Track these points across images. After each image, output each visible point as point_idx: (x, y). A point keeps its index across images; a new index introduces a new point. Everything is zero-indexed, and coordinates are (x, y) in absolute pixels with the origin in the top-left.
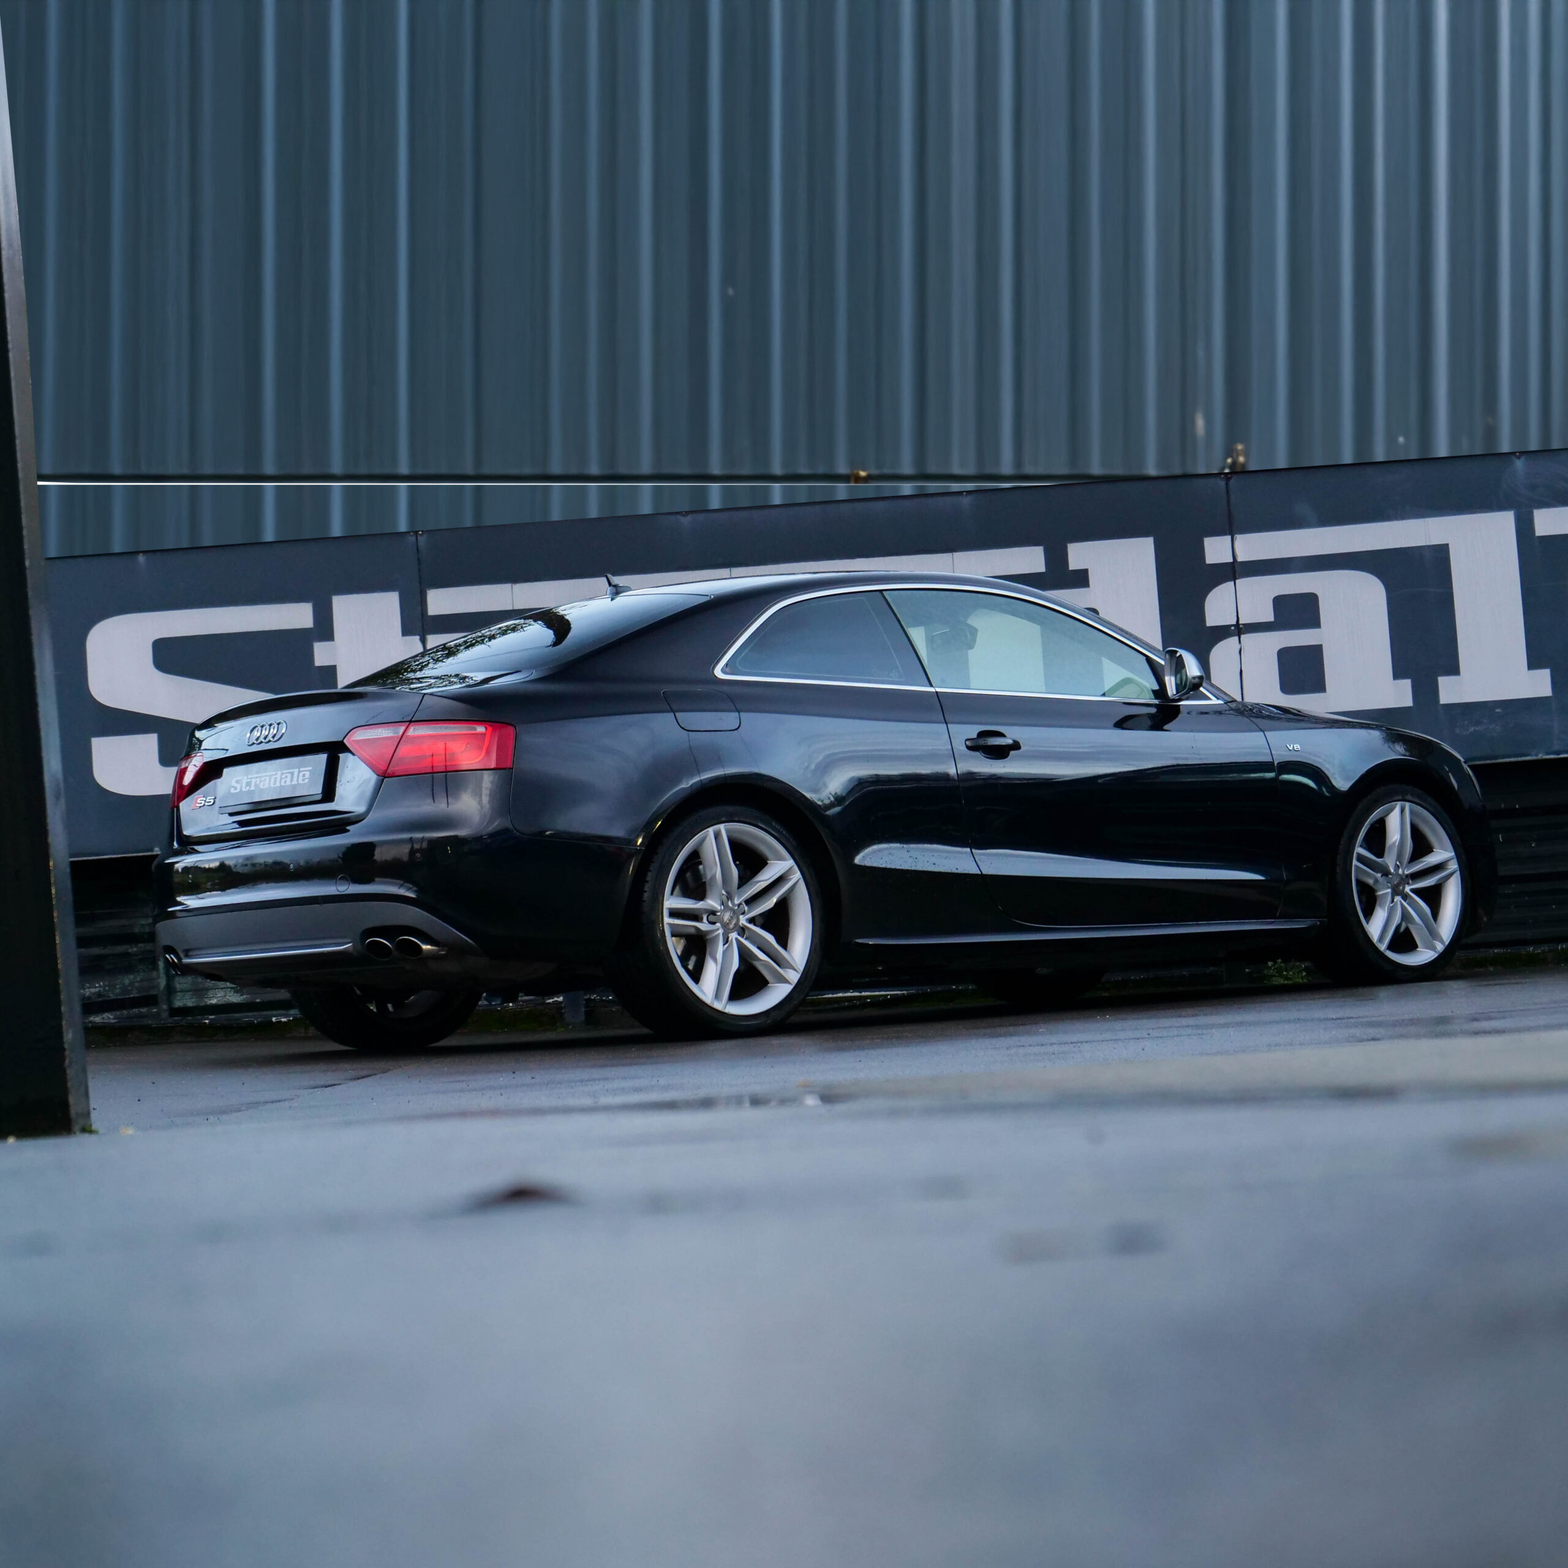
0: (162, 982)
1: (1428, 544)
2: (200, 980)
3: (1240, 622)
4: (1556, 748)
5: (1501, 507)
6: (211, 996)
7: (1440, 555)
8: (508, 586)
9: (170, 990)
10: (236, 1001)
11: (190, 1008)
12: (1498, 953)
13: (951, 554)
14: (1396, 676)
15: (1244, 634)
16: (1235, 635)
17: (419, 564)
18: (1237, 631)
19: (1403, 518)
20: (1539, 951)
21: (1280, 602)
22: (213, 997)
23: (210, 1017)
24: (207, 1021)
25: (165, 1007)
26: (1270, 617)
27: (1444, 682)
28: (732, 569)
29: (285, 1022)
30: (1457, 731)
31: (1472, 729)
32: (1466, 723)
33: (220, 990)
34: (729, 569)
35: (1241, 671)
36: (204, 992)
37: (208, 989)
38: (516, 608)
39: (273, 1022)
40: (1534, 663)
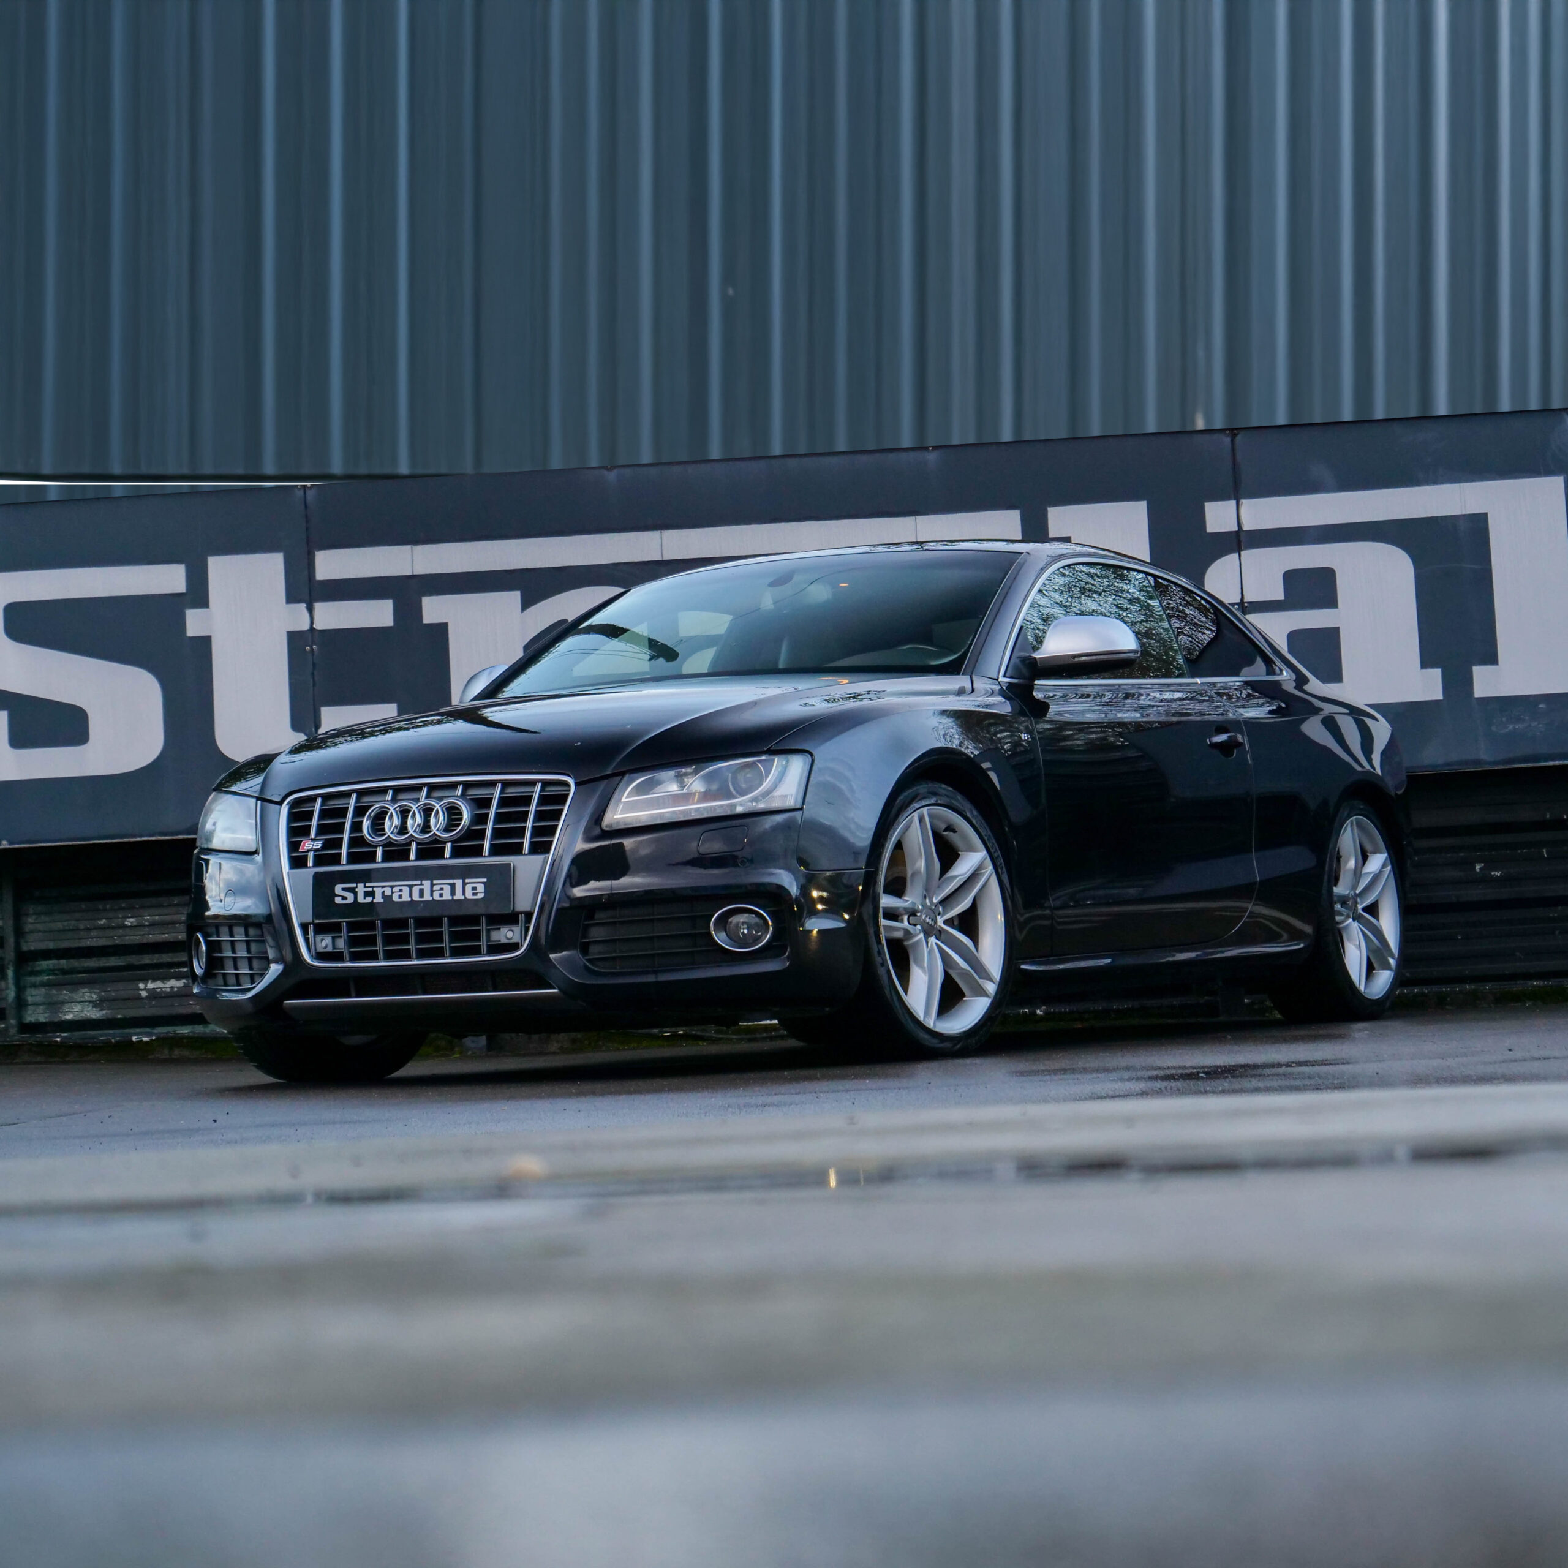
0: (11, 994)
1: (1464, 513)
2: (54, 992)
3: (1245, 600)
5: (1548, 472)
6: (67, 1010)
7: (1478, 525)
8: (407, 548)
9: (21, 1003)
10: (94, 1017)
11: (44, 1024)
12: (1539, 987)
13: (914, 517)
14: (1426, 662)
15: (1250, 613)
17: (307, 522)
18: (1241, 611)
19: (1435, 482)
21: (1290, 577)
22: (69, 1011)
23: (63, 1035)
24: (58, 1039)
25: (13, 1022)
26: (1280, 595)
27: (1479, 672)
28: (663, 531)
29: (147, 1042)
30: (1494, 728)
31: (1511, 727)
32: (1504, 719)
33: (77, 1004)
34: (659, 532)
36: (59, 1006)
37: (63, 1003)
38: (416, 573)
39: (132, 1041)
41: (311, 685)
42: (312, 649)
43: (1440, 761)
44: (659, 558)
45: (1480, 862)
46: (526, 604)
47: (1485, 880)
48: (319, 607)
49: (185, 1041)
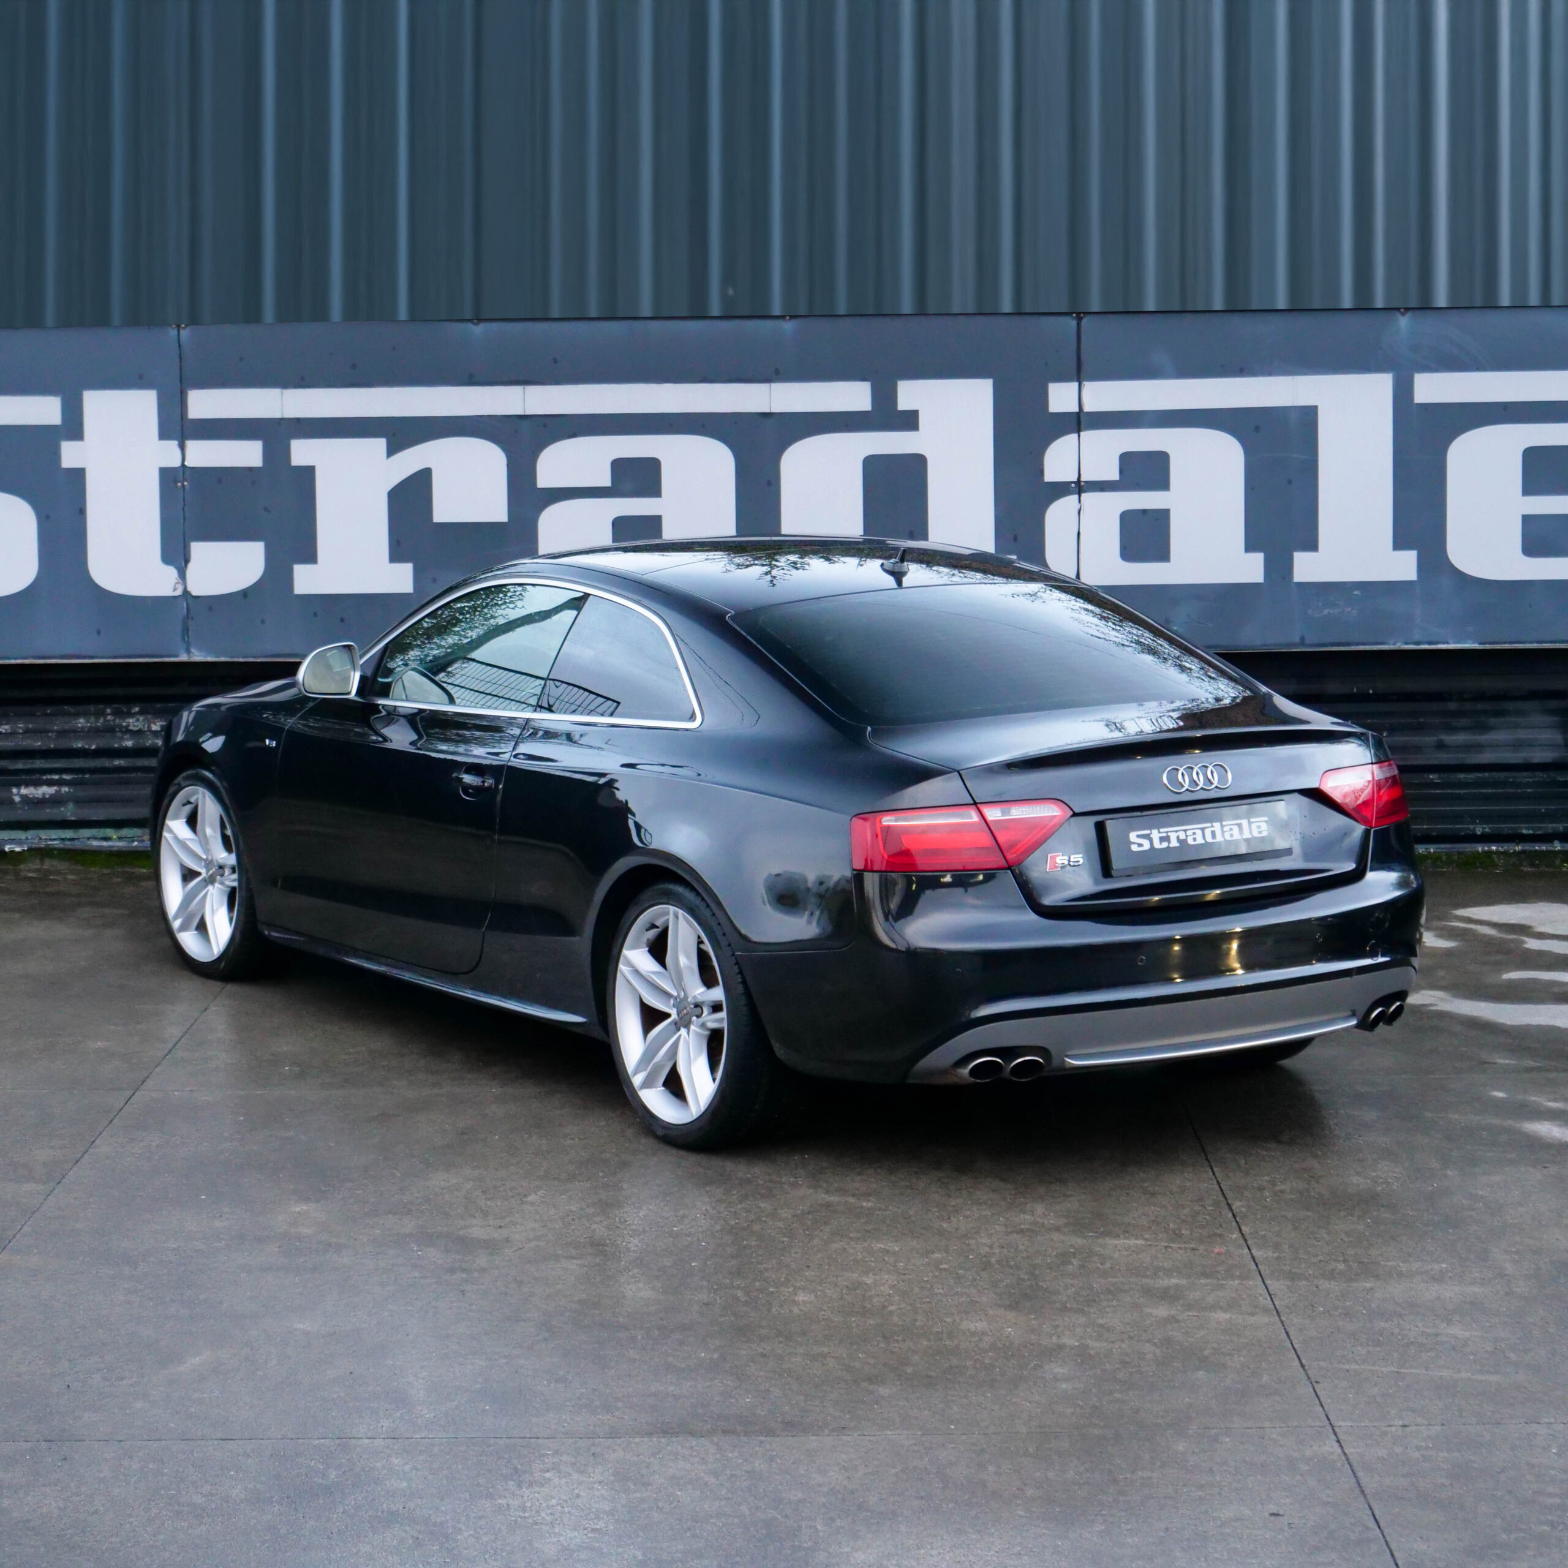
1: (1295, 405)
3: (1082, 479)
4: (1416, 638)
5: (1378, 369)
7: (1308, 416)
8: (278, 392)
13: (767, 386)
14: (1250, 546)
15: (1085, 492)
16: (1075, 494)
17: (181, 362)
18: (1077, 490)
19: (1270, 374)
21: (1128, 460)
26: (1115, 476)
27: (1299, 558)
28: (525, 388)
29: (18, 853)
30: (1310, 612)
31: (1326, 612)
32: (1320, 604)
34: (522, 387)
35: (1079, 533)
38: (285, 416)
39: (5, 851)
40: (1400, 543)
41: (182, 521)
42: (183, 486)
43: (1258, 641)
44: (522, 413)
46: (391, 451)
48: (192, 445)
49: (55, 852)
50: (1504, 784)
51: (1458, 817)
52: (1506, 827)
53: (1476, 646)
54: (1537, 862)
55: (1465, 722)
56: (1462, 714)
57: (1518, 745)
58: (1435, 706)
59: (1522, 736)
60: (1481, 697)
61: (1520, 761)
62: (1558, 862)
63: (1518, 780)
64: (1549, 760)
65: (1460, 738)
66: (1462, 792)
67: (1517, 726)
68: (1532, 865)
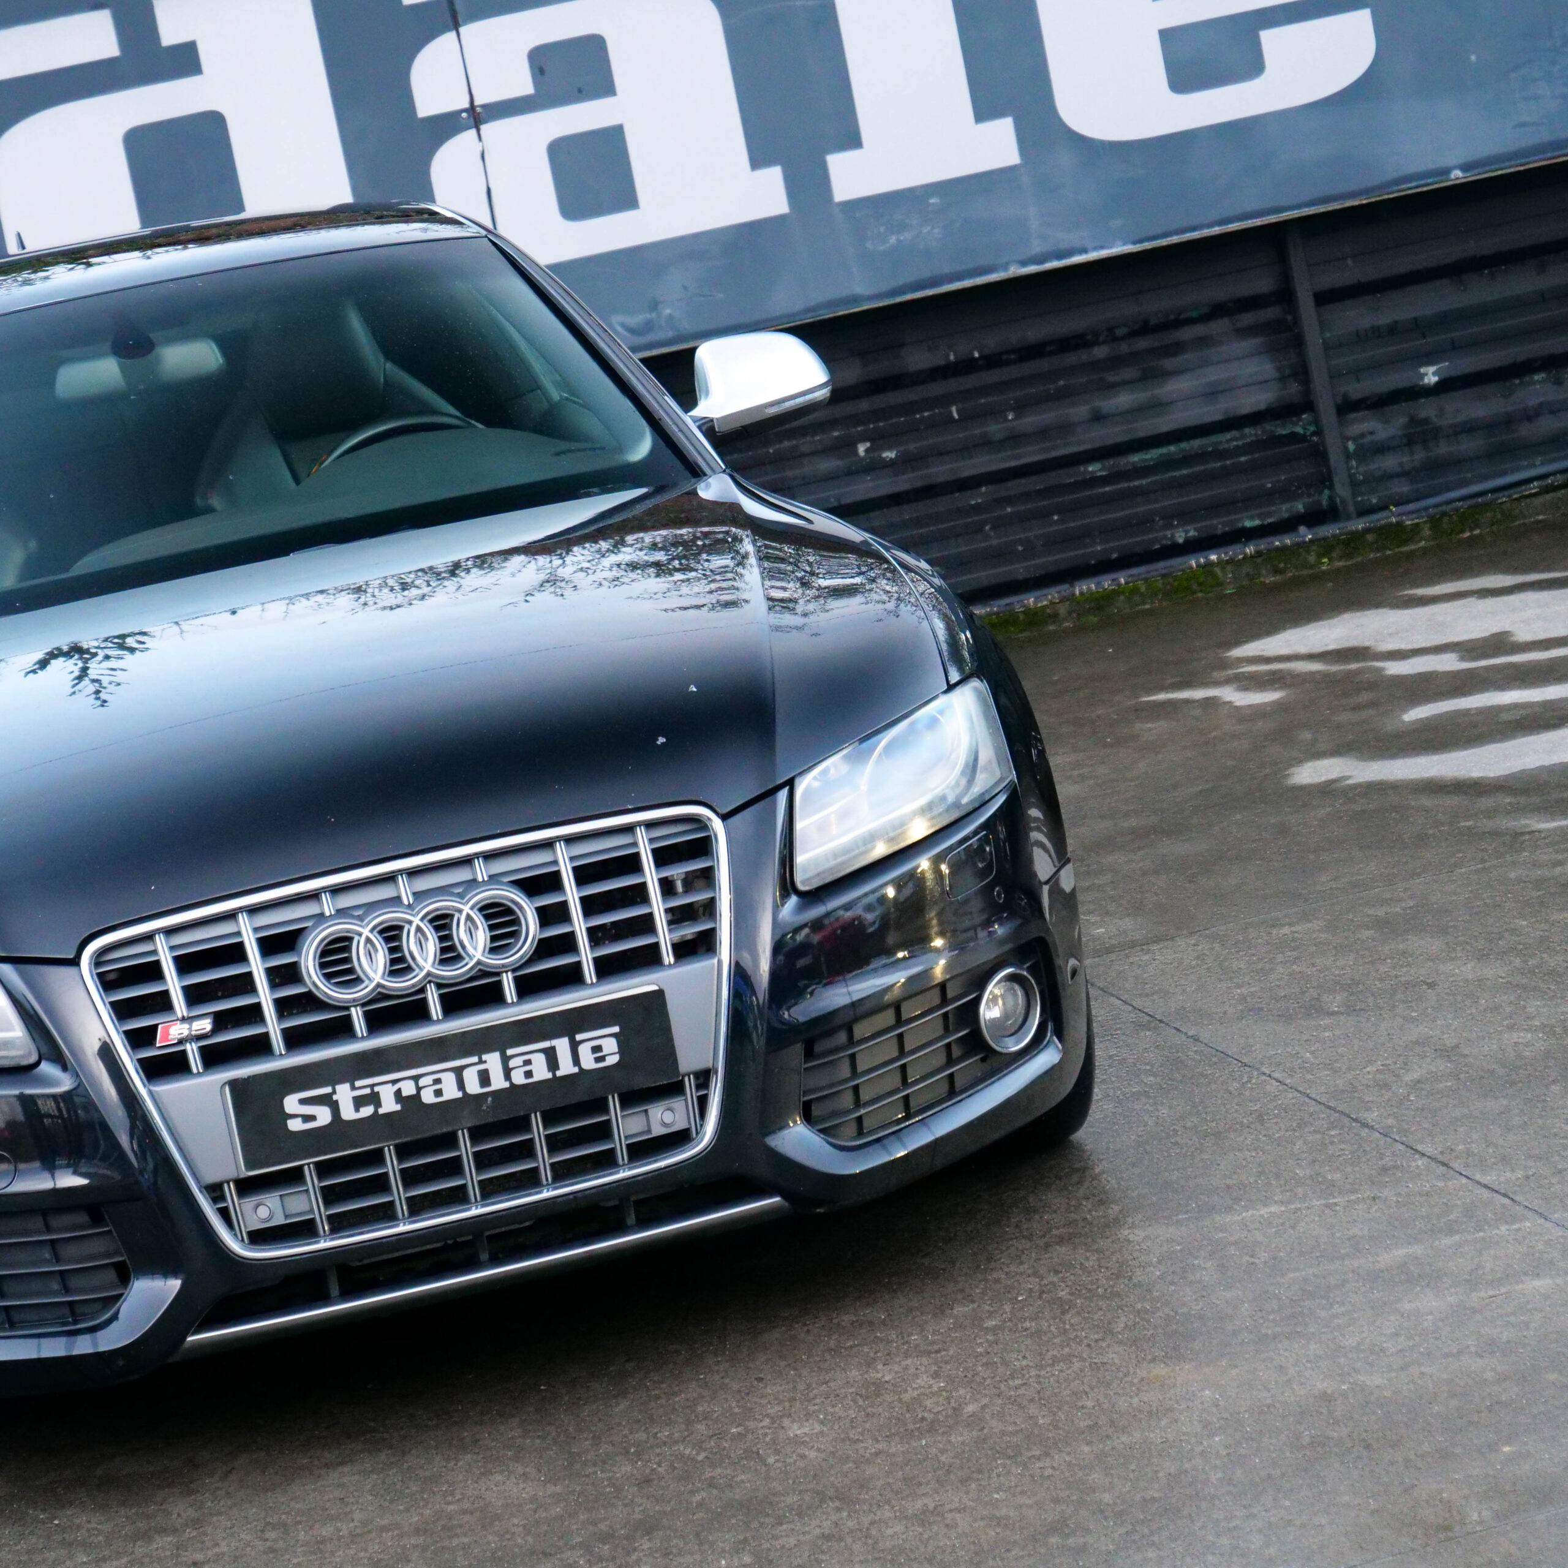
3: (477, 102)
14: (757, 161)
15: (486, 122)
16: (471, 128)
18: (472, 121)
20: (1045, 603)
21: (539, 57)
26: (527, 88)
27: (836, 163)
30: (869, 245)
31: (893, 239)
32: (882, 229)
40: (983, 112)
43: (800, 306)
45: (864, 440)
47: (873, 466)
50: (1202, 456)
51: (1144, 523)
52: (1219, 525)
53: (1129, 248)
54: (1282, 565)
55: (1128, 373)
56: (1116, 362)
57: (1213, 393)
58: (1072, 358)
59: (1213, 378)
60: (1144, 328)
61: (1219, 417)
62: (1312, 558)
63: (1221, 447)
64: (1262, 407)
65: (1123, 400)
66: (1144, 482)
67: (1204, 363)
68: (1277, 571)
